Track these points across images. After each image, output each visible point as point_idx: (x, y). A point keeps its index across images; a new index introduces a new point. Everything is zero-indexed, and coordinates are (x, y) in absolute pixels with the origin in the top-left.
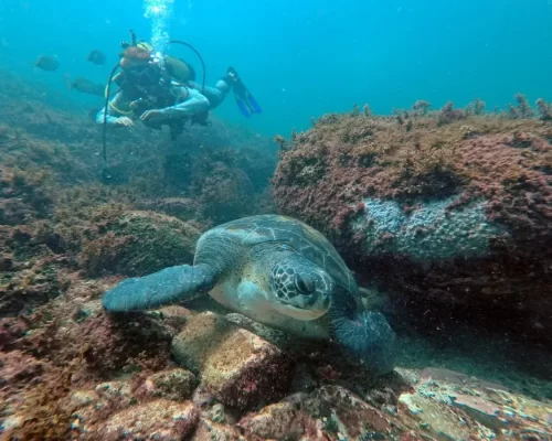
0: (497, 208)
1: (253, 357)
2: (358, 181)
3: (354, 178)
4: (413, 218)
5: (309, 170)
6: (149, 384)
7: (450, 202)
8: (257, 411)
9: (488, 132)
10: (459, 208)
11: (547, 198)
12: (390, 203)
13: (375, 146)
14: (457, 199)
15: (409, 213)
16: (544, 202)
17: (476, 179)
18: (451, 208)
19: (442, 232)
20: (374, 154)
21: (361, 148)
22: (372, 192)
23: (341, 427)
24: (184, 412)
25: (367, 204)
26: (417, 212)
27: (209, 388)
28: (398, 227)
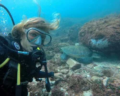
0: (109, 40)
1: (75, 65)
2: (90, 36)
3: (89, 35)
4: (98, 42)
5: (83, 34)
6: (64, 67)
7: (102, 39)
8: (75, 70)
9: (110, 25)
10: (104, 40)
11: (116, 37)
12: (95, 40)
13: (92, 30)
14: (103, 39)
15: (97, 41)
16: (115, 38)
17: (106, 35)
18: (102, 40)
19: (102, 44)
20: (92, 31)
21: (90, 30)
22: (92, 38)
23: (85, 71)
24: (67, 70)
25: (91, 40)
26: (98, 41)
27: (70, 68)
28: (96, 44)
